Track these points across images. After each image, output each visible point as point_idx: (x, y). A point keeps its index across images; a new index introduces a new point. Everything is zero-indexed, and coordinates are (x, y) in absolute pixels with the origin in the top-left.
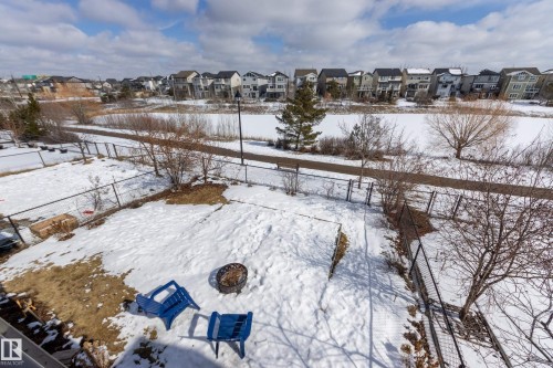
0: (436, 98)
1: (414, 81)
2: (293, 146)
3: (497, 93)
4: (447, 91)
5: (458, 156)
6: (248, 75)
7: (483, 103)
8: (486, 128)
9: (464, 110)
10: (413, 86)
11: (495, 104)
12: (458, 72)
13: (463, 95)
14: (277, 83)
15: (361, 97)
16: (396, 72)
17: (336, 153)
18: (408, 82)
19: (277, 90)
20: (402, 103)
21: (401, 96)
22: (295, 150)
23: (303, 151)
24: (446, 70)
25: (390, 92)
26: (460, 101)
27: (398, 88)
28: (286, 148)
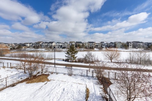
0: (103, 48)
1: (97, 44)
2: (70, 60)
3: (115, 47)
4: (105, 46)
5: (111, 61)
6: (57, 43)
7: (113, 49)
8: (115, 55)
9: (109, 51)
10: (97, 45)
11: (115, 49)
12: (106, 43)
13: (108, 47)
14: (65, 45)
15: (86, 48)
16: (93, 43)
17: (82, 62)
18: (96, 45)
19: (65, 46)
20: (95, 49)
21: (95, 47)
22: (71, 61)
23: (73, 62)
24: (103, 42)
25: (93, 47)
26: (108, 49)
27: (94, 46)
28: (68, 61)
